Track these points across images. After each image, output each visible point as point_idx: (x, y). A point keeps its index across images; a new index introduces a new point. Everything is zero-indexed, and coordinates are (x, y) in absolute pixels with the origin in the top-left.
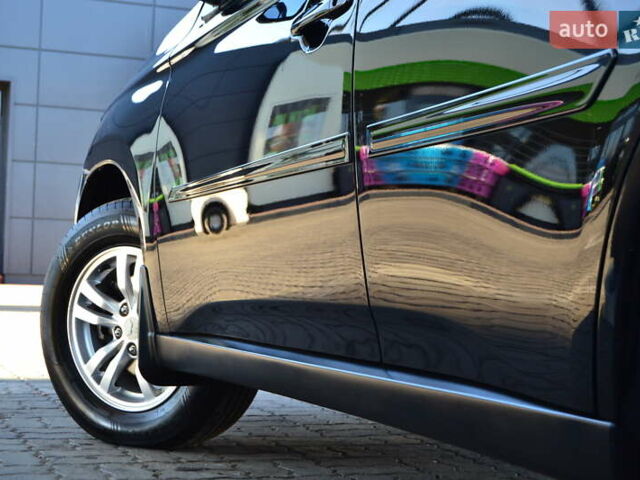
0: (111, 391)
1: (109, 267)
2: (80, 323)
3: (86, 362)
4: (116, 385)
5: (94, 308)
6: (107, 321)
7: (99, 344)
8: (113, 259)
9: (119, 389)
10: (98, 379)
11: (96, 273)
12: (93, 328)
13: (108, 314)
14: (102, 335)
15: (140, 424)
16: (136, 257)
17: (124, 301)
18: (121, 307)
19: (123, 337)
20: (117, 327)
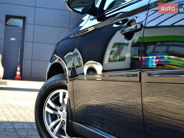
0: (56, 135)
8: (59, 93)
9: (59, 135)
10: (53, 131)
11: (53, 97)
12: (51, 114)
13: (56, 111)
14: (54, 117)
16: (66, 93)
17: (62, 107)
18: (61, 108)
19: (61, 118)
20: (59, 115)
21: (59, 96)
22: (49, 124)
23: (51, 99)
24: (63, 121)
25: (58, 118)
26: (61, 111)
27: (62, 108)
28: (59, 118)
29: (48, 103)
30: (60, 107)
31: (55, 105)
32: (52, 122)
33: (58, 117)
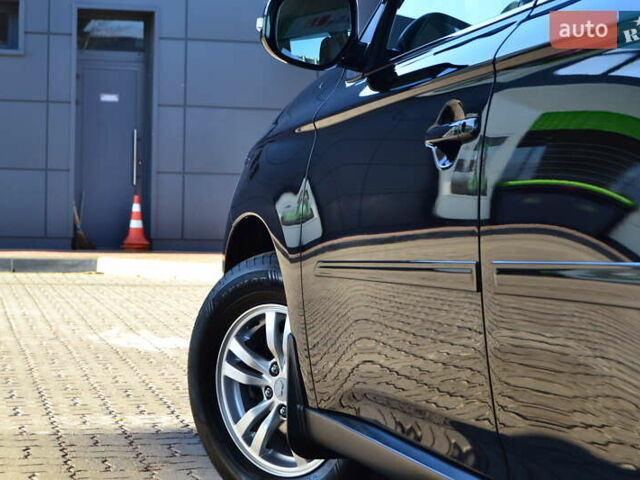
0: (262, 453)
1: (258, 324)
2: (229, 381)
5: (242, 366)
6: (257, 382)
7: (249, 404)
8: (263, 316)
9: (271, 451)
11: (245, 329)
12: (243, 387)
13: (258, 374)
16: (285, 315)
17: (274, 360)
18: (272, 365)
19: (274, 398)
20: (267, 387)
21: (264, 326)
22: (237, 419)
23: (239, 337)
24: (281, 406)
25: (265, 398)
26: (274, 374)
27: (275, 363)
28: (269, 398)
29: (230, 351)
30: (270, 363)
31: (251, 354)
32: (246, 411)
33: (265, 393)
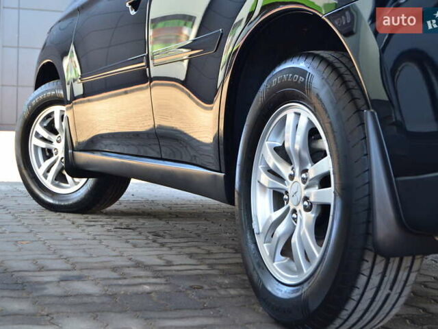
0: (52, 183)
1: (51, 117)
2: (36, 147)
3: (39, 168)
4: (56, 180)
5: (43, 139)
6: (50, 146)
7: (46, 158)
8: (53, 113)
9: (57, 182)
10: (46, 177)
11: (44, 120)
12: (43, 149)
13: (51, 142)
14: (48, 153)
15: (67, 200)
16: (64, 111)
17: (59, 135)
18: (58, 138)
19: (59, 154)
20: (56, 149)
21: (53, 119)
23: (41, 124)
24: (62, 158)
25: (54, 155)
26: (58, 142)
29: (36, 132)
31: (47, 132)
32: (45, 161)
